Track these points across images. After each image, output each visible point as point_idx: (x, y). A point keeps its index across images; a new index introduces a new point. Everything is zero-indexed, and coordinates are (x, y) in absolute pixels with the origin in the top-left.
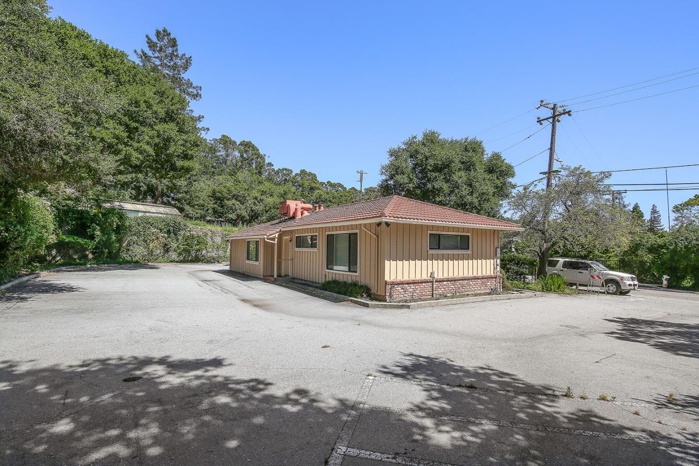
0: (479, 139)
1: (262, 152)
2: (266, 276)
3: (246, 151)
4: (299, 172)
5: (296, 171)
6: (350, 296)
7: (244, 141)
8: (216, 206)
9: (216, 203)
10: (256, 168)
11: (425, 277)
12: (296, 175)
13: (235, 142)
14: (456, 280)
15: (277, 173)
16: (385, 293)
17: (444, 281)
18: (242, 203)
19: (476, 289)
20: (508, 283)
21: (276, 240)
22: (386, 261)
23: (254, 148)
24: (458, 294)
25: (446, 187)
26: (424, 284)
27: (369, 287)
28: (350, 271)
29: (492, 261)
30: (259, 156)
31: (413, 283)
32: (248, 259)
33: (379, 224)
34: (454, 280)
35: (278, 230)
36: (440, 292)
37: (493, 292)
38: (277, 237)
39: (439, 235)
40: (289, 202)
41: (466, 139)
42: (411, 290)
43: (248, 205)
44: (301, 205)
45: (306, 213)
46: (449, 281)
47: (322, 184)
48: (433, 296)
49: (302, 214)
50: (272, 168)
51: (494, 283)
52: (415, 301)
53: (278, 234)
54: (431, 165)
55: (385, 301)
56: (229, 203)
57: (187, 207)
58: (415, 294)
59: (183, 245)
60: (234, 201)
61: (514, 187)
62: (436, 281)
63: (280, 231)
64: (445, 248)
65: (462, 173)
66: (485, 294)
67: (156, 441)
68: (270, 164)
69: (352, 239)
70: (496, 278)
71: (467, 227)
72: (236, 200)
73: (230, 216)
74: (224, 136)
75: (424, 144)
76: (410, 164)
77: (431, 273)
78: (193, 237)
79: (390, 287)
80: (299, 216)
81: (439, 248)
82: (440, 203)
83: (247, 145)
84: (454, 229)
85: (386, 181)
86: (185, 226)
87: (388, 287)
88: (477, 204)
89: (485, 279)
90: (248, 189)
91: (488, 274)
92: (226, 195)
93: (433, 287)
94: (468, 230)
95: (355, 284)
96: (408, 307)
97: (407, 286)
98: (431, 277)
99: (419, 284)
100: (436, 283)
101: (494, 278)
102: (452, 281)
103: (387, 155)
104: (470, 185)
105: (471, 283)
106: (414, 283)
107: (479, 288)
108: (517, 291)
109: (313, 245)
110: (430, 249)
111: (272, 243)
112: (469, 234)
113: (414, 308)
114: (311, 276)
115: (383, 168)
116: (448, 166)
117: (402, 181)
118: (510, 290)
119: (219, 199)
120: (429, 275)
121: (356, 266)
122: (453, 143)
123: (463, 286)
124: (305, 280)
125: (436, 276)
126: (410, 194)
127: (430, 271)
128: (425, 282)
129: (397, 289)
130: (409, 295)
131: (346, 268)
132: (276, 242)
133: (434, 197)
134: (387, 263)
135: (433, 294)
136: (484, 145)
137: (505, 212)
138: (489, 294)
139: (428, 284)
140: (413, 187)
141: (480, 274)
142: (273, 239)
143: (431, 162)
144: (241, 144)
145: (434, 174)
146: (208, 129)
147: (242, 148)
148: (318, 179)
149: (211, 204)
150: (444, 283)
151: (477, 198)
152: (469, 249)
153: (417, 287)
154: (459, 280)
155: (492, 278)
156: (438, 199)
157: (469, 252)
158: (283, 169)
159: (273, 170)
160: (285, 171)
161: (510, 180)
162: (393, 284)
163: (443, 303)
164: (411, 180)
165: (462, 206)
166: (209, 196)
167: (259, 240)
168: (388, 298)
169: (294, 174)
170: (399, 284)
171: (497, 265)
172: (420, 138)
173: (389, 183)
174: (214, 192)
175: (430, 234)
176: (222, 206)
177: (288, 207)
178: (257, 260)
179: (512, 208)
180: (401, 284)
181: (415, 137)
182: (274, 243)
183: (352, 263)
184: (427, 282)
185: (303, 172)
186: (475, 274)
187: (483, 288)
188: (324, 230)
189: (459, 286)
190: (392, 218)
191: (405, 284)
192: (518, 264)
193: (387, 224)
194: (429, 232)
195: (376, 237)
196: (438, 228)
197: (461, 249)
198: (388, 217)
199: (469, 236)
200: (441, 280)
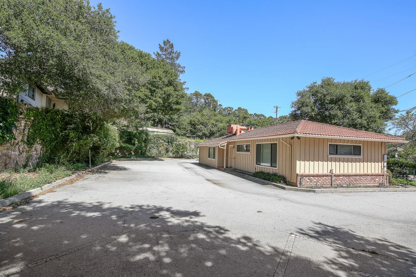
0: (366, 80)
1: (216, 99)
2: (219, 167)
3: (207, 99)
4: (237, 109)
5: (235, 108)
6: (272, 182)
7: (206, 93)
8: (192, 128)
9: (192, 127)
10: (213, 107)
11: (325, 172)
12: (235, 110)
13: (201, 95)
14: (350, 176)
15: (224, 110)
16: (297, 181)
17: (341, 176)
18: (206, 127)
19: (366, 182)
20: (393, 180)
21: (225, 147)
22: (297, 161)
23: (212, 97)
24: (352, 185)
25: (340, 114)
26: (325, 177)
27: (285, 176)
28: (271, 166)
29: (380, 164)
30: (214, 101)
31: (317, 176)
32: (209, 157)
33: (292, 138)
35: (227, 141)
36: (337, 183)
37: (381, 185)
38: (226, 145)
39: (337, 145)
40: (232, 126)
41: (356, 81)
42: (315, 180)
43: (209, 128)
44: (239, 127)
45: (243, 132)
46: (344, 176)
47: (251, 115)
48: (332, 185)
49: (240, 132)
50: (222, 107)
51: (382, 179)
52: (319, 188)
53: (226, 143)
54: (328, 100)
55: (297, 186)
56: (199, 127)
57: (177, 129)
58: (318, 183)
59: (175, 149)
60: (201, 126)
61: (397, 112)
62: (334, 176)
63: (228, 142)
64: (341, 154)
65: (353, 104)
66: (373, 187)
67: (168, 255)
68: (220, 105)
69: (273, 147)
70: (383, 176)
71: (359, 140)
72: (202, 125)
73: (199, 134)
74: (196, 92)
75: (322, 86)
76: (312, 100)
77: (331, 170)
78: (180, 144)
79: (300, 178)
80: (238, 133)
81: (337, 154)
82: (335, 124)
83: (208, 96)
84: (348, 141)
85: (295, 111)
86: (176, 139)
87: (299, 178)
88: (366, 125)
89: (374, 176)
90: (209, 119)
91: (377, 172)
92: (197, 123)
93: (332, 179)
94: (360, 142)
95: (275, 175)
96: (314, 191)
97: (312, 177)
98: (330, 173)
99: (321, 177)
100: (335, 177)
101: (381, 175)
102: (347, 176)
103: (296, 96)
104: (360, 112)
105: (363, 178)
106: (318, 176)
107: (369, 182)
108: (401, 186)
109: (248, 150)
110: (330, 154)
111: (223, 149)
113: (318, 192)
114: (246, 168)
115: (293, 103)
116: (341, 99)
117: (306, 111)
118: (396, 185)
119: (193, 125)
120: (329, 171)
121: (276, 164)
122: (345, 85)
123: (356, 180)
124: (242, 171)
125: (334, 172)
126: (312, 119)
127: (329, 169)
128: (326, 176)
129: (305, 179)
130: (314, 183)
131: (269, 165)
132: (225, 148)
133: (331, 121)
134: (298, 162)
135: (332, 184)
136: (371, 84)
137: (390, 129)
138: (378, 187)
139: (328, 177)
140: (315, 114)
141: (369, 172)
142: (224, 146)
143: (328, 98)
144: (205, 95)
145: (330, 106)
146: (188, 88)
147: (205, 97)
148: (248, 112)
149: (189, 128)
150: (341, 177)
151: (366, 120)
152: (360, 155)
153: (319, 179)
154: (353, 176)
155: (380, 176)
156: (333, 122)
157: (361, 157)
158: (228, 108)
159: (222, 108)
160: (229, 109)
161: (393, 107)
162: (302, 176)
163: (341, 191)
164: (313, 110)
165: (354, 126)
166: (188, 123)
167: (215, 147)
168: (299, 185)
169: (234, 110)
170: (306, 176)
171: (384, 167)
172: (319, 83)
173: (297, 112)
174: (191, 121)
175: (330, 145)
176: (195, 129)
177: (232, 128)
178: (214, 158)
179: (396, 126)
180: (308, 176)
181: (315, 83)
182: (224, 149)
183: (273, 161)
184: (328, 176)
185: (240, 109)
186: (366, 172)
187: (372, 182)
188: (255, 142)
189: (352, 180)
190: (302, 134)
191: (311, 176)
192: (401, 166)
193: (299, 138)
194: (329, 143)
195: (290, 146)
196: (336, 140)
197: (354, 155)
198: (299, 134)
199: (361, 146)
200: (338, 175)
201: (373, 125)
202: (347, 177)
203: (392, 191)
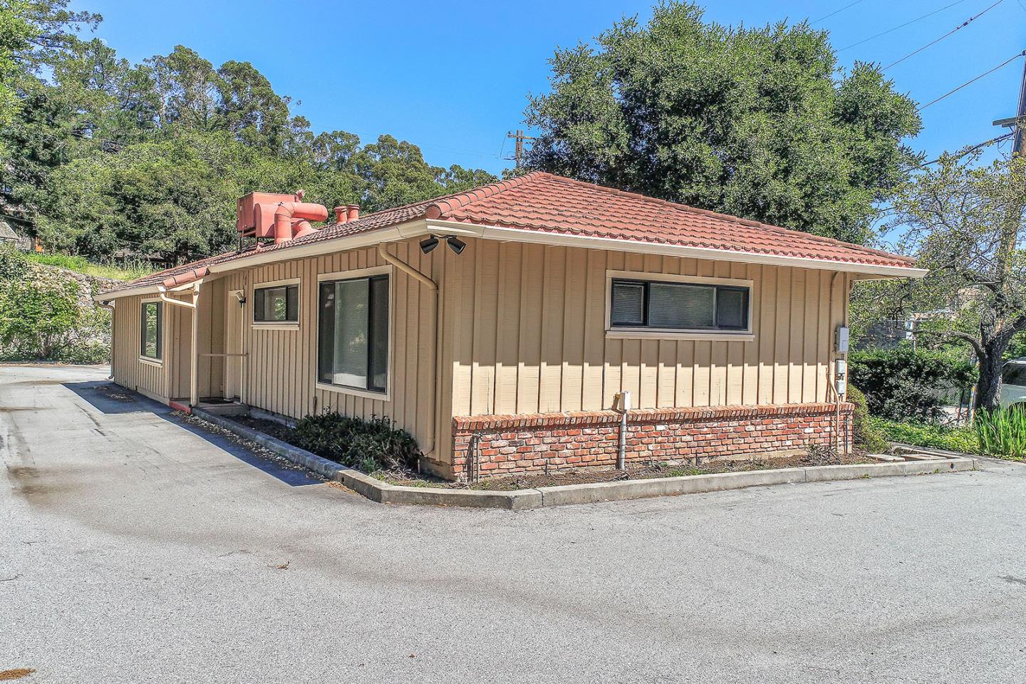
11: (593, 407)
14: (699, 420)
16: (453, 457)
17: (660, 422)
19: (765, 445)
20: (874, 427)
22: (456, 365)
24: (706, 461)
26: (588, 431)
27: (414, 434)
28: (370, 388)
29: (822, 369)
31: (550, 428)
33: (429, 244)
34: (693, 419)
35: (201, 271)
36: (643, 454)
37: (818, 455)
38: (197, 290)
39: (646, 284)
40: (257, 197)
42: (544, 448)
44: (291, 205)
46: (675, 421)
48: (618, 465)
49: (296, 229)
51: (828, 429)
55: (448, 480)
58: (558, 460)
62: (630, 423)
63: (207, 273)
64: (665, 324)
66: (792, 462)
69: (378, 293)
70: (833, 413)
71: (745, 260)
77: (617, 399)
79: (469, 438)
80: (285, 236)
81: (645, 323)
84: (697, 265)
87: (462, 440)
89: (798, 415)
91: (809, 400)
93: (619, 438)
94: (746, 269)
96: (507, 502)
97: (529, 435)
98: (614, 408)
99: (573, 431)
100: (633, 429)
101: (826, 413)
102: (686, 421)
105: (752, 428)
106: (554, 426)
107: (777, 444)
108: (899, 452)
110: (614, 324)
112: (749, 283)
113: (527, 507)
118: (878, 449)
120: (609, 403)
121: (384, 375)
123: (724, 436)
125: (629, 404)
127: (612, 390)
128: (592, 425)
129: (495, 444)
130: (537, 462)
131: (362, 380)
134: (460, 372)
135: (618, 459)
137: (884, 229)
138: (805, 461)
139: (603, 430)
141: (780, 402)
150: (660, 428)
152: (745, 326)
153: (563, 440)
154: (710, 420)
155: (821, 414)
157: (748, 337)
162: (478, 429)
168: (460, 473)
170: (498, 429)
171: (838, 377)
175: (615, 281)
177: (257, 211)
179: (905, 217)
180: (507, 429)
183: (376, 365)
184: (602, 425)
186: (765, 402)
187: (789, 443)
188: (313, 269)
189: (709, 436)
190: (467, 223)
191: (524, 429)
192: (916, 374)
193: (456, 243)
194: (611, 274)
195: (430, 286)
196: (643, 260)
197: (721, 327)
198: (452, 221)
199: (748, 289)
200: (649, 418)
201: (827, 211)
202: (687, 426)
203: (852, 475)
